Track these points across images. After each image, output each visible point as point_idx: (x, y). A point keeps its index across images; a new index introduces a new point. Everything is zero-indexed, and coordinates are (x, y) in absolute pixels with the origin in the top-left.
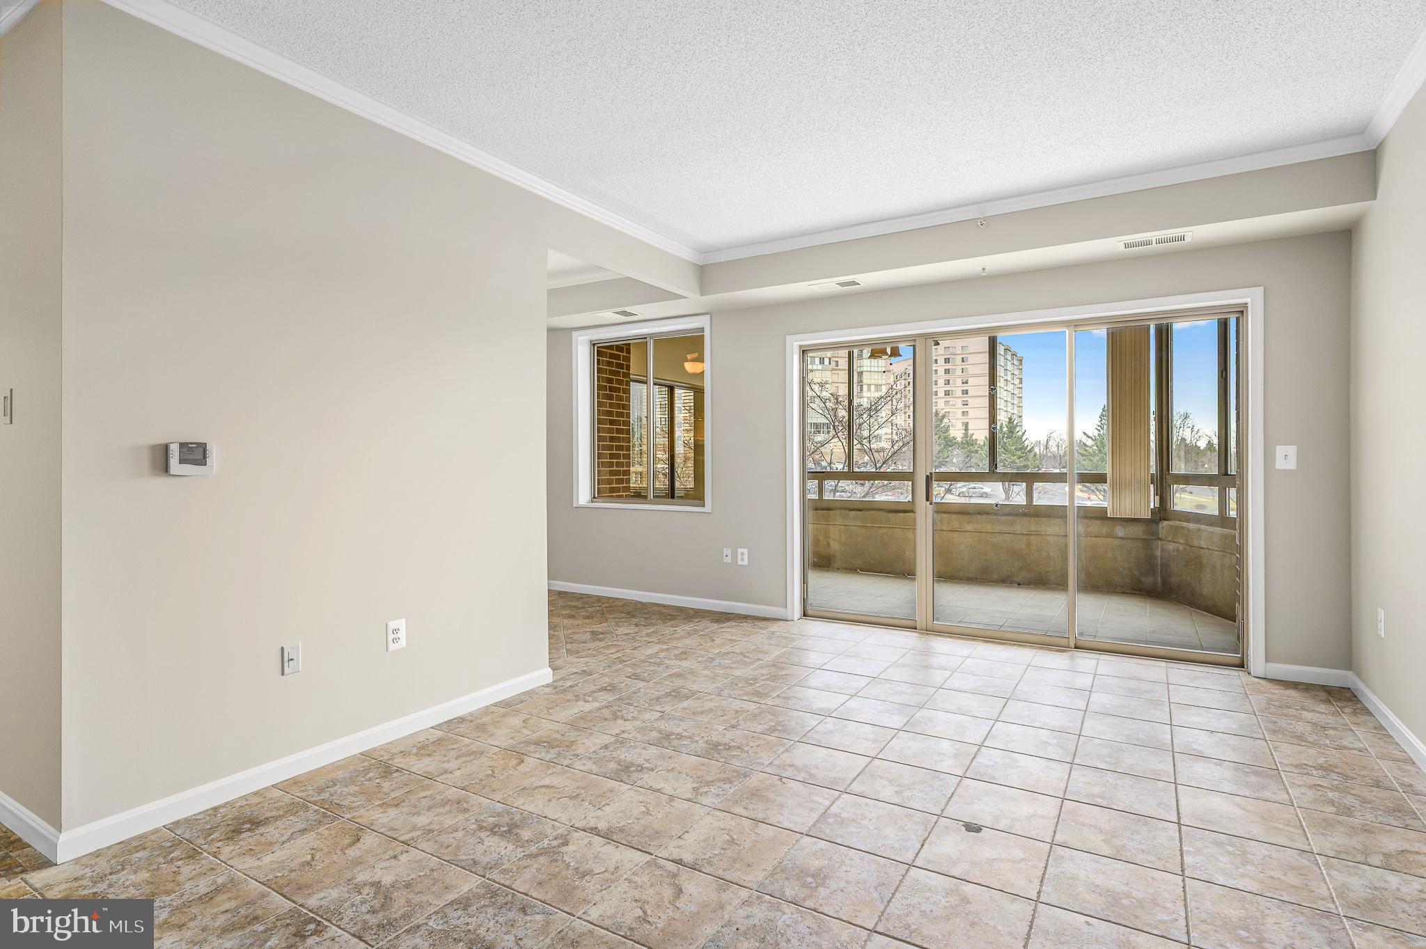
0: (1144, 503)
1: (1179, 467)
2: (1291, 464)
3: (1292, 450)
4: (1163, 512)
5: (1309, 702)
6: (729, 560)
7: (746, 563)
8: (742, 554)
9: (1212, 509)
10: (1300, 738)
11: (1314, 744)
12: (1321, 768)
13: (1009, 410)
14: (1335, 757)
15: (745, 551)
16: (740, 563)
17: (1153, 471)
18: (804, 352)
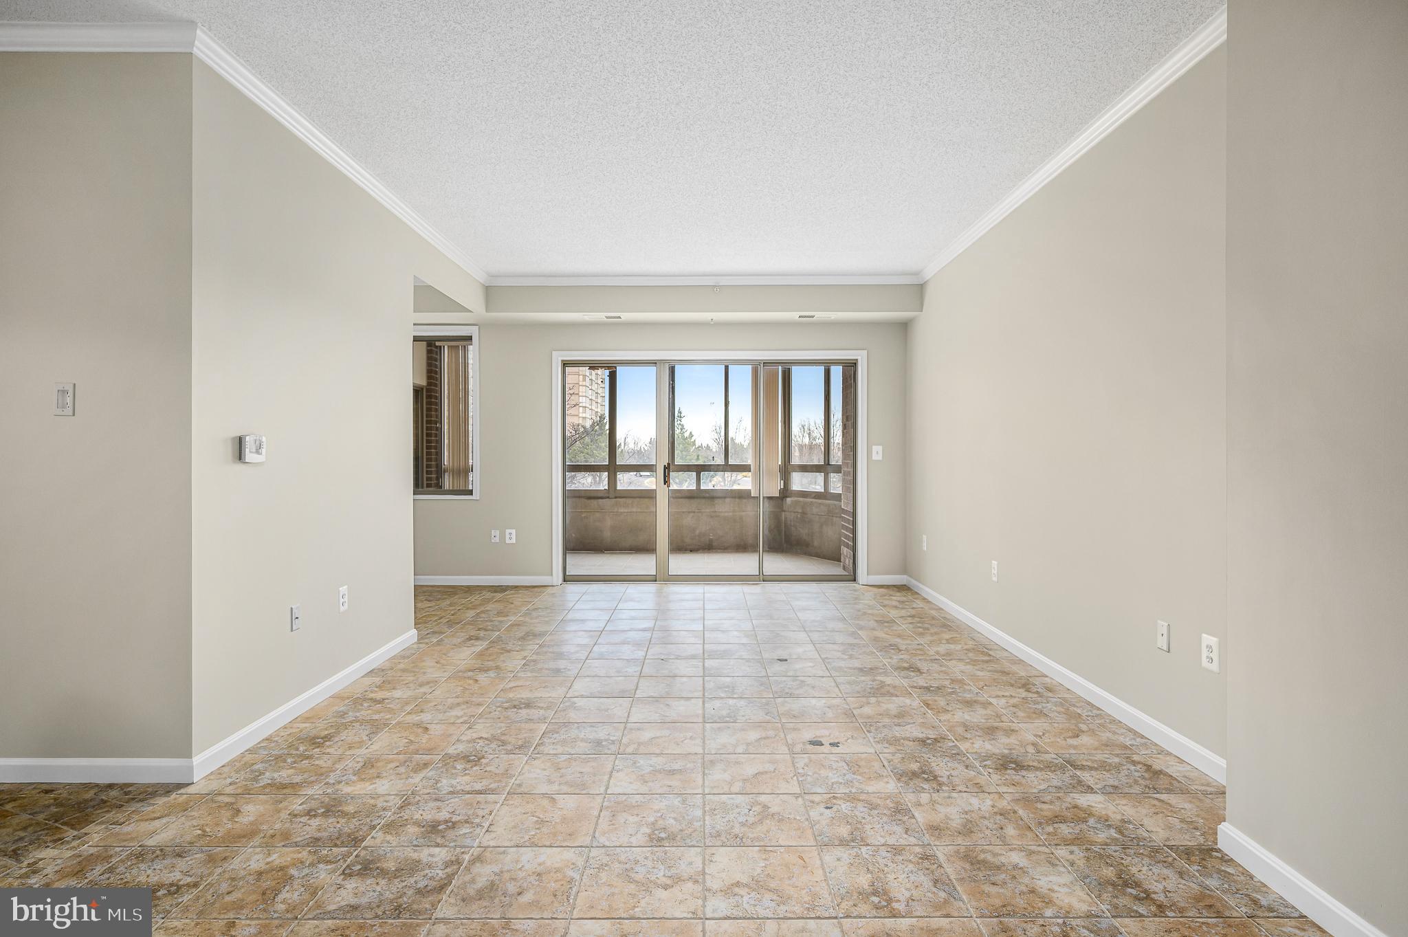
0: (773, 487)
1: (796, 459)
2: (880, 457)
3: (880, 448)
4: (785, 492)
5: (891, 593)
6: (497, 540)
7: (514, 541)
8: (510, 534)
9: (819, 488)
10: (896, 607)
11: (903, 608)
12: (910, 616)
13: (594, 408)
14: (913, 612)
15: (514, 531)
16: (508, 541)
17: (780, 463)
18: (565, 364)
